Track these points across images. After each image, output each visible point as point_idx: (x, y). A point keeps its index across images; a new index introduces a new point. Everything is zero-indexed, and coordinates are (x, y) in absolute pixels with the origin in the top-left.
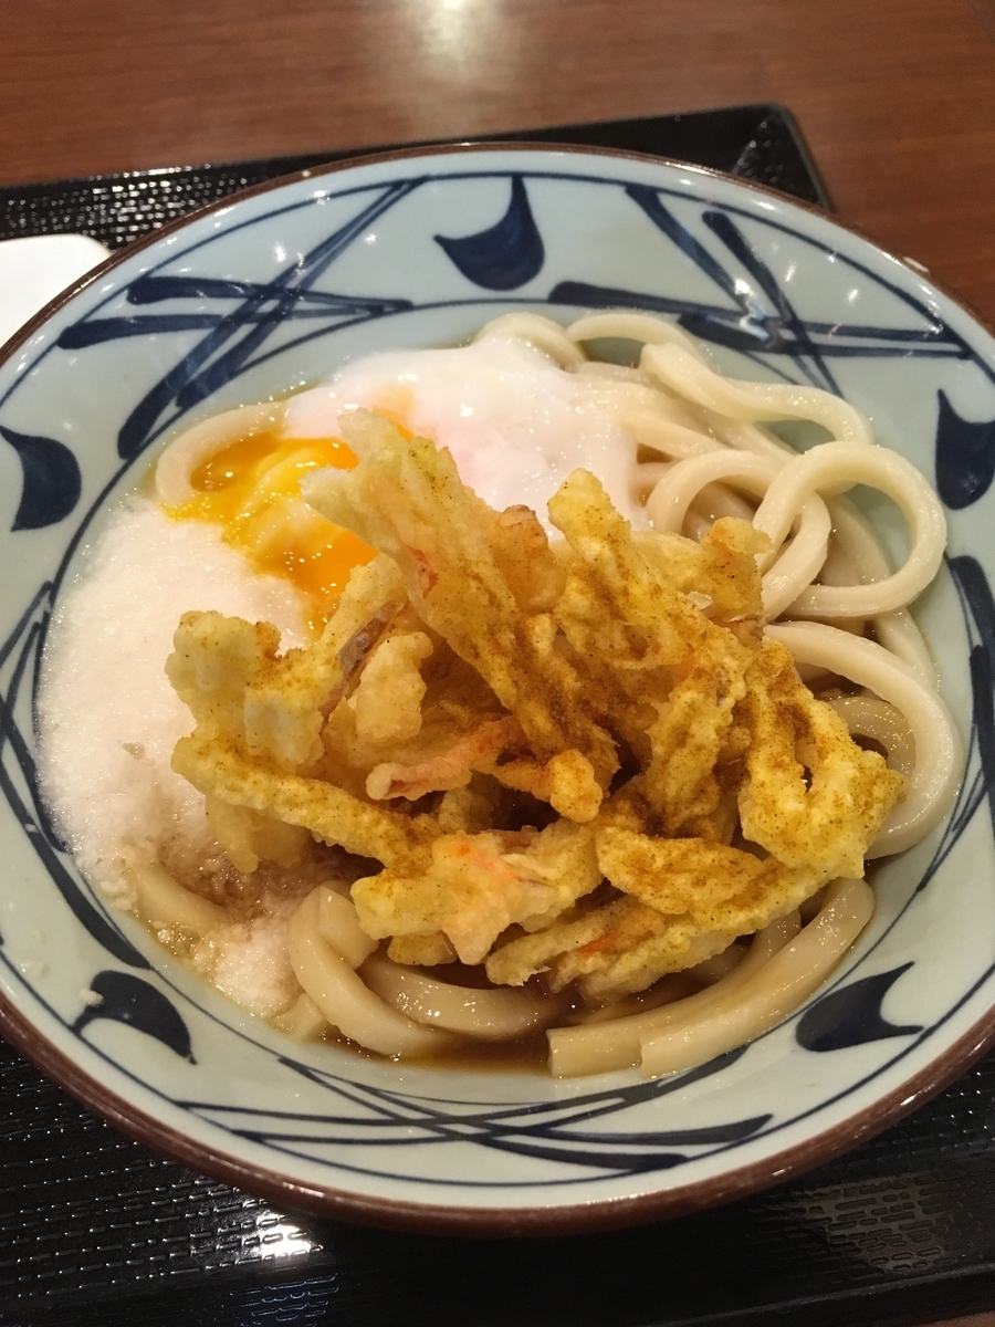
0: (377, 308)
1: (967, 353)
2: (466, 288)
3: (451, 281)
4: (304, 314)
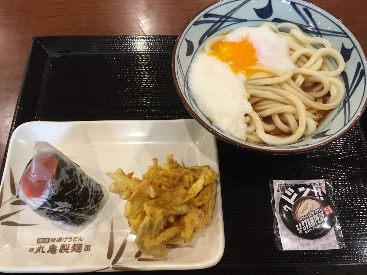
0: (241, 21)
1: (348, 37)
2: (257, 18)
3: (255, 16)
4: (229, 21)
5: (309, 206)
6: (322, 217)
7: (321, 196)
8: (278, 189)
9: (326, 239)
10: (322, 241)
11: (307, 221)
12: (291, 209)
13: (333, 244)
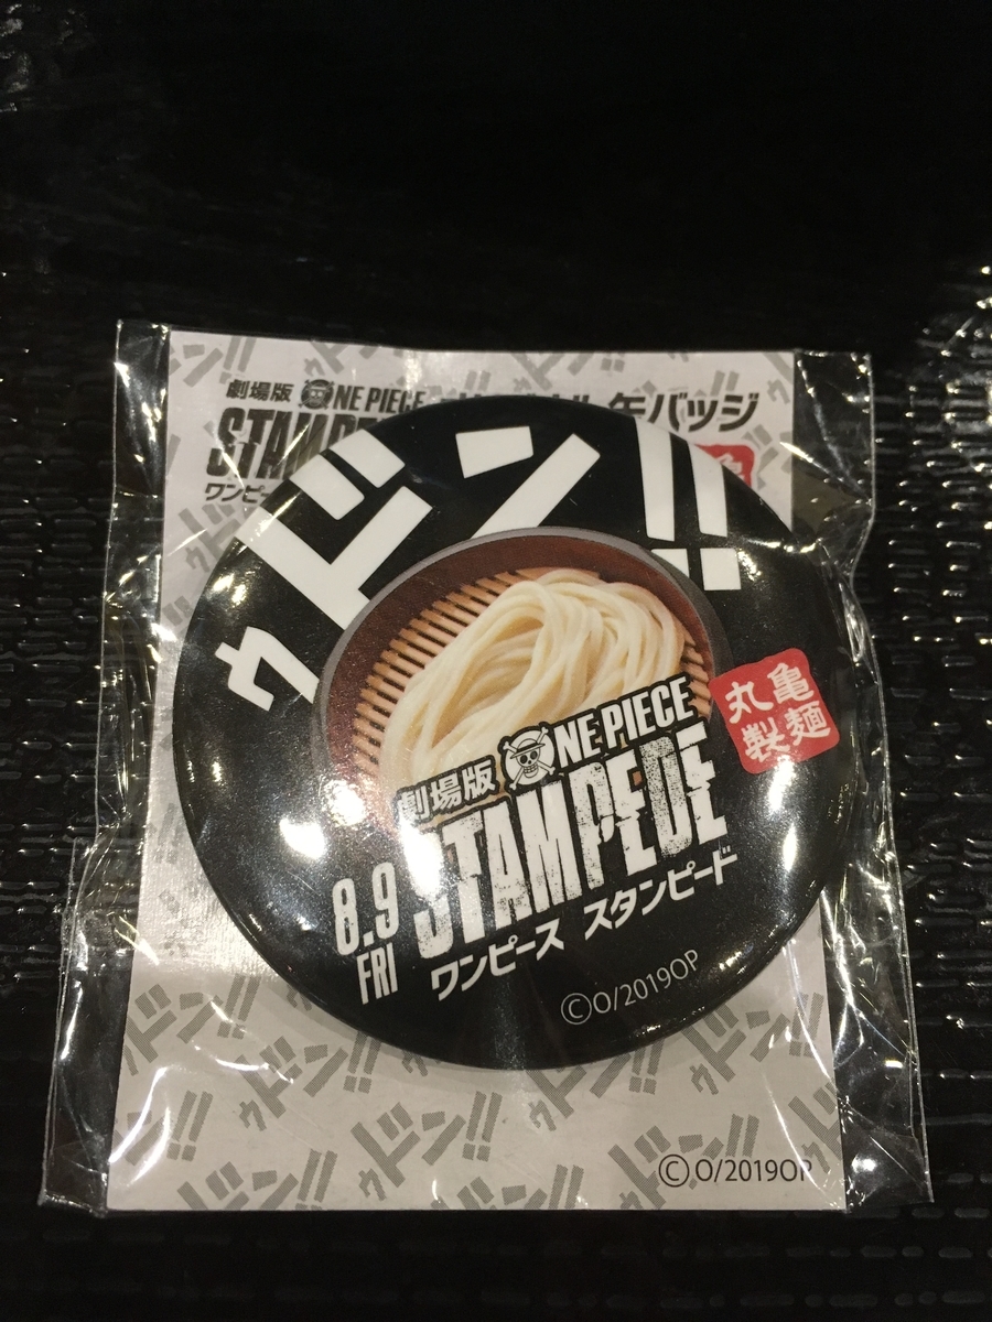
5: (537, 653)
6: (677, 794)
7: (714, 542)
8: (227, 438)
9: (698, 1073)
10: (650, 1087)
11: (481, 838)
12: (304, 682)
13: (785, 1134)
